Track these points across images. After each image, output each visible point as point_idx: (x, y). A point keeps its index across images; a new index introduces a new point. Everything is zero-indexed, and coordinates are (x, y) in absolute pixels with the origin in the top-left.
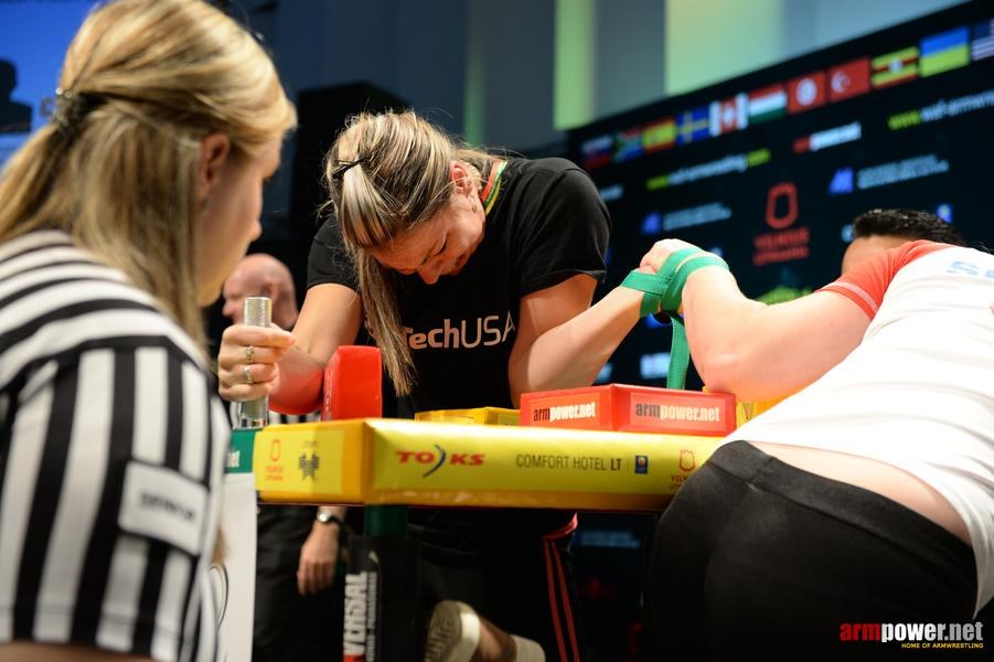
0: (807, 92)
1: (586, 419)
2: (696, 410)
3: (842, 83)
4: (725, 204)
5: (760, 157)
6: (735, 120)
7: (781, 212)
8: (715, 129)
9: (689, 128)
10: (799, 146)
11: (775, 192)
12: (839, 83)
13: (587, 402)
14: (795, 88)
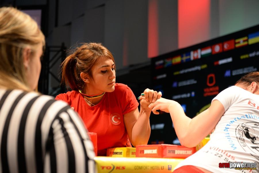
0: (217, 49)
1: (154, 154)
2: (186, 151)
3: (227, 46)
4: (195, 80)
5: (205, 66)
6: (197, 56)
7: (211, 82)
8: (192, 58)
9: (185, 58)
10: (215, 63)
11: (209, 76)
12: (226, 46)
13: (155, 149)
14: (214, 47)
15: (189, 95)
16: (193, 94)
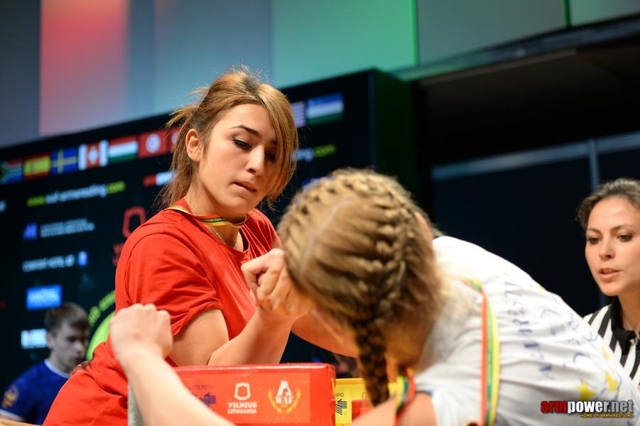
0: (154, 143)
4: (90, 220)
5: (118, 187)
7: (134, 227)
8: (83, 165)
9: (61, 163)
10: (148, 181)
11: (130, 213)
12: (175, 139)
14: (145, 141)
15: (70, 261)
16: (83, 257)
